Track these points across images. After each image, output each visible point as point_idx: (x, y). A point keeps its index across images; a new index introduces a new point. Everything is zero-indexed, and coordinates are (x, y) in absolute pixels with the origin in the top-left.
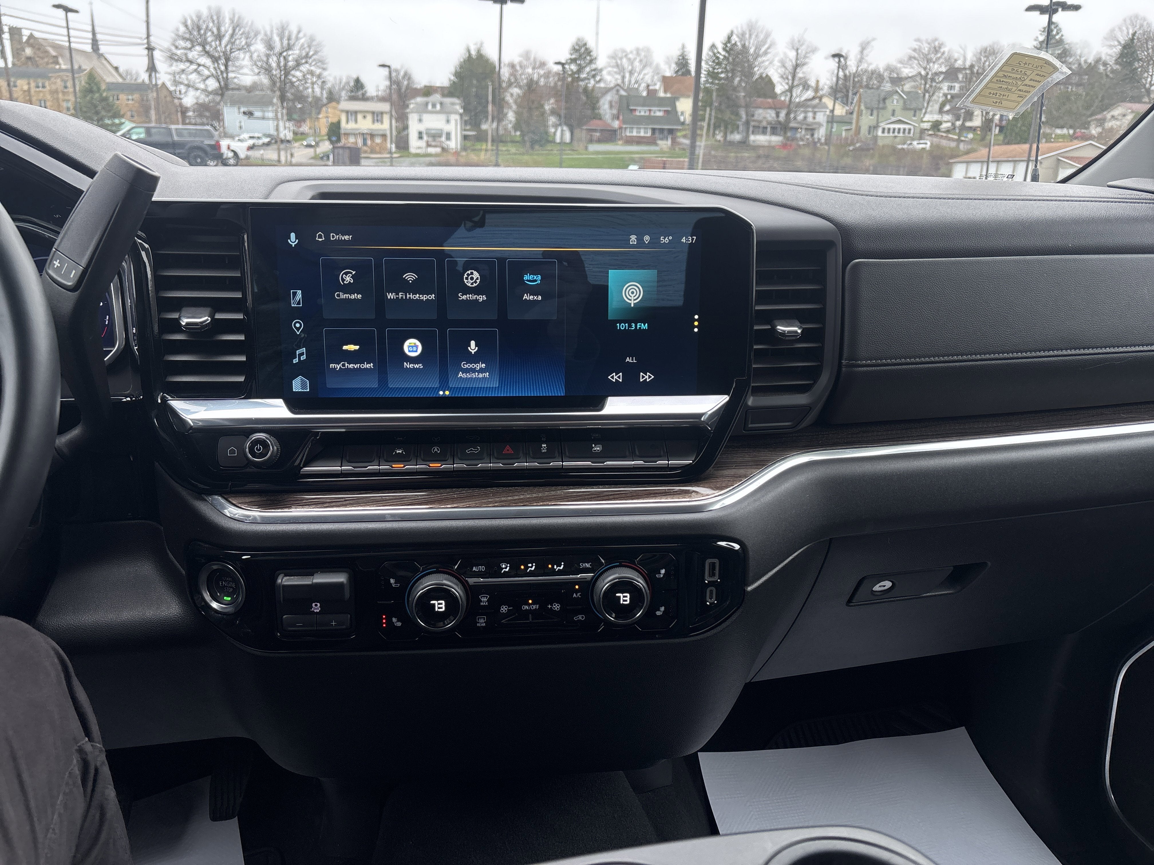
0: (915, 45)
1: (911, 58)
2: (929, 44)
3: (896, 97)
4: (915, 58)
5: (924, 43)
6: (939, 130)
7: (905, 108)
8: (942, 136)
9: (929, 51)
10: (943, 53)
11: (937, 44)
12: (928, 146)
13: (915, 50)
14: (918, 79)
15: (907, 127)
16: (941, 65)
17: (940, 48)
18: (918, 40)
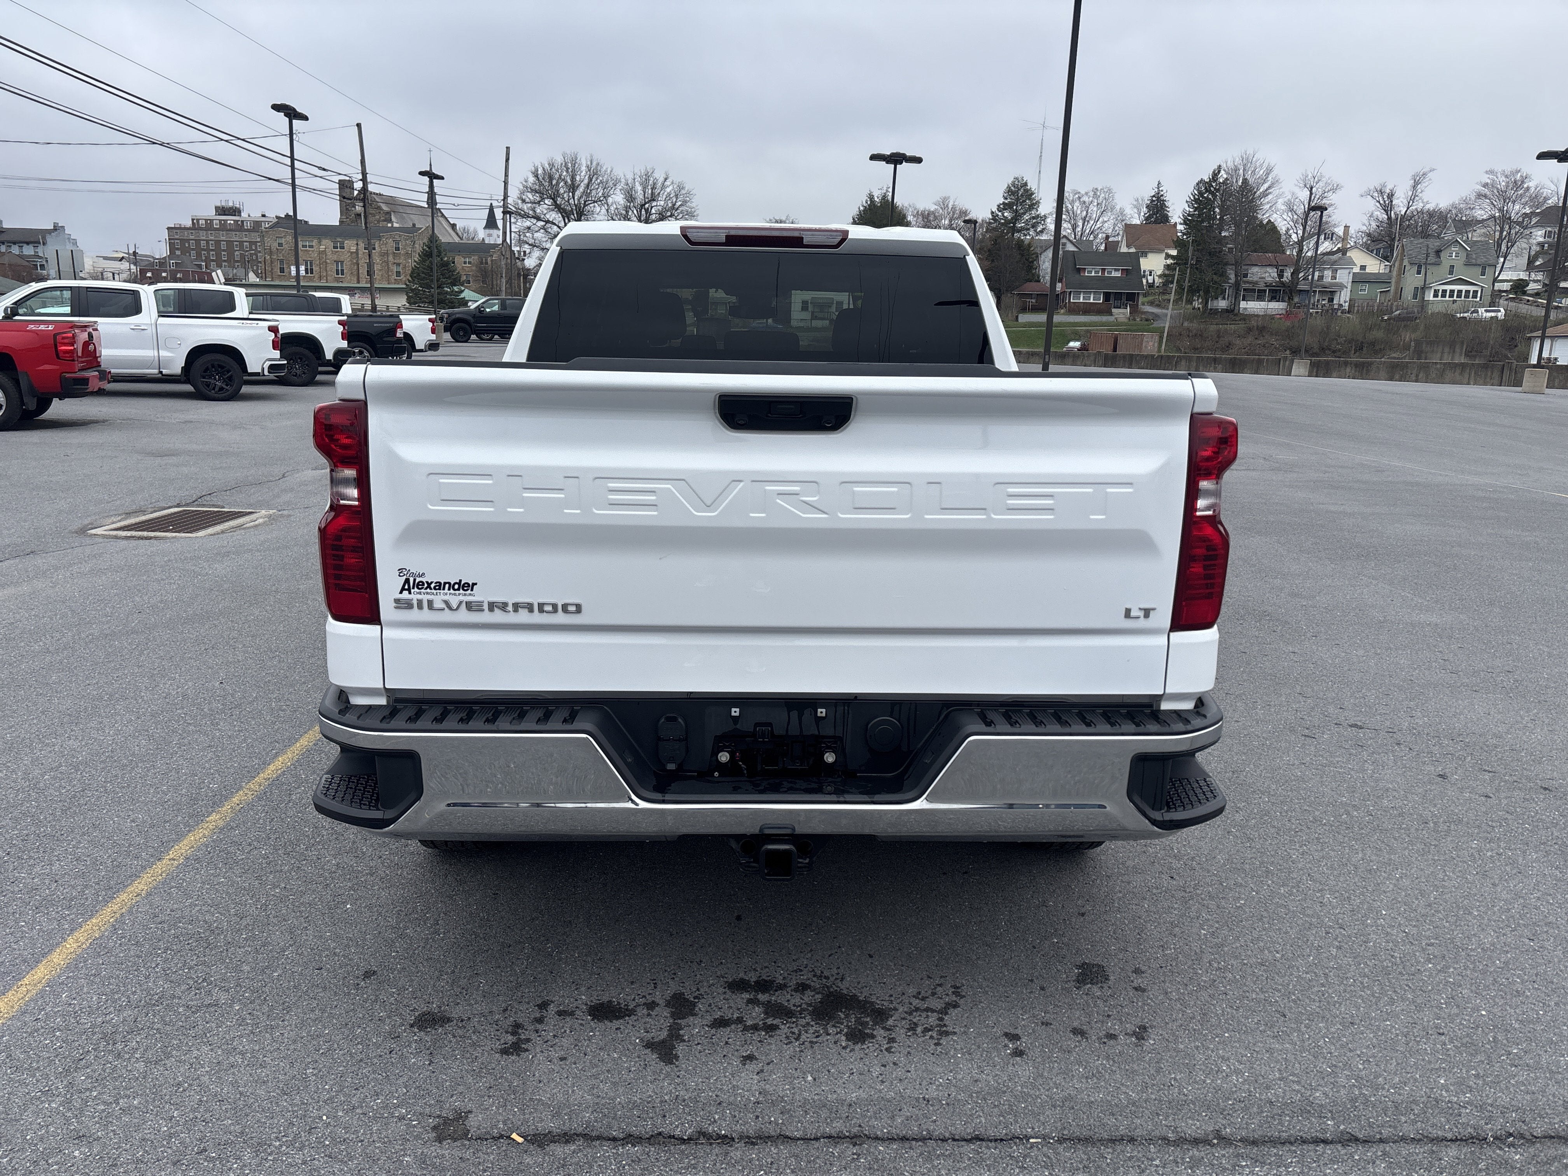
0: (1486, 179)
1: (1480, 196)
2: (1506, 177)
3: (1455, 249)
4: (1485, 196)
5: (1499, 175)
6: (1524, 293)
7: (1468, 264)
8: (1528, 301)
9: (1507, 186)
10: (1528, 189)
11: (1518, 177)
12: (1501, 315)
13: (1485, 185)
14: (1491, 223)
15: (1471, 288)
16: (1525, 204)
17: (1523, 182)
18: (1491, 172)
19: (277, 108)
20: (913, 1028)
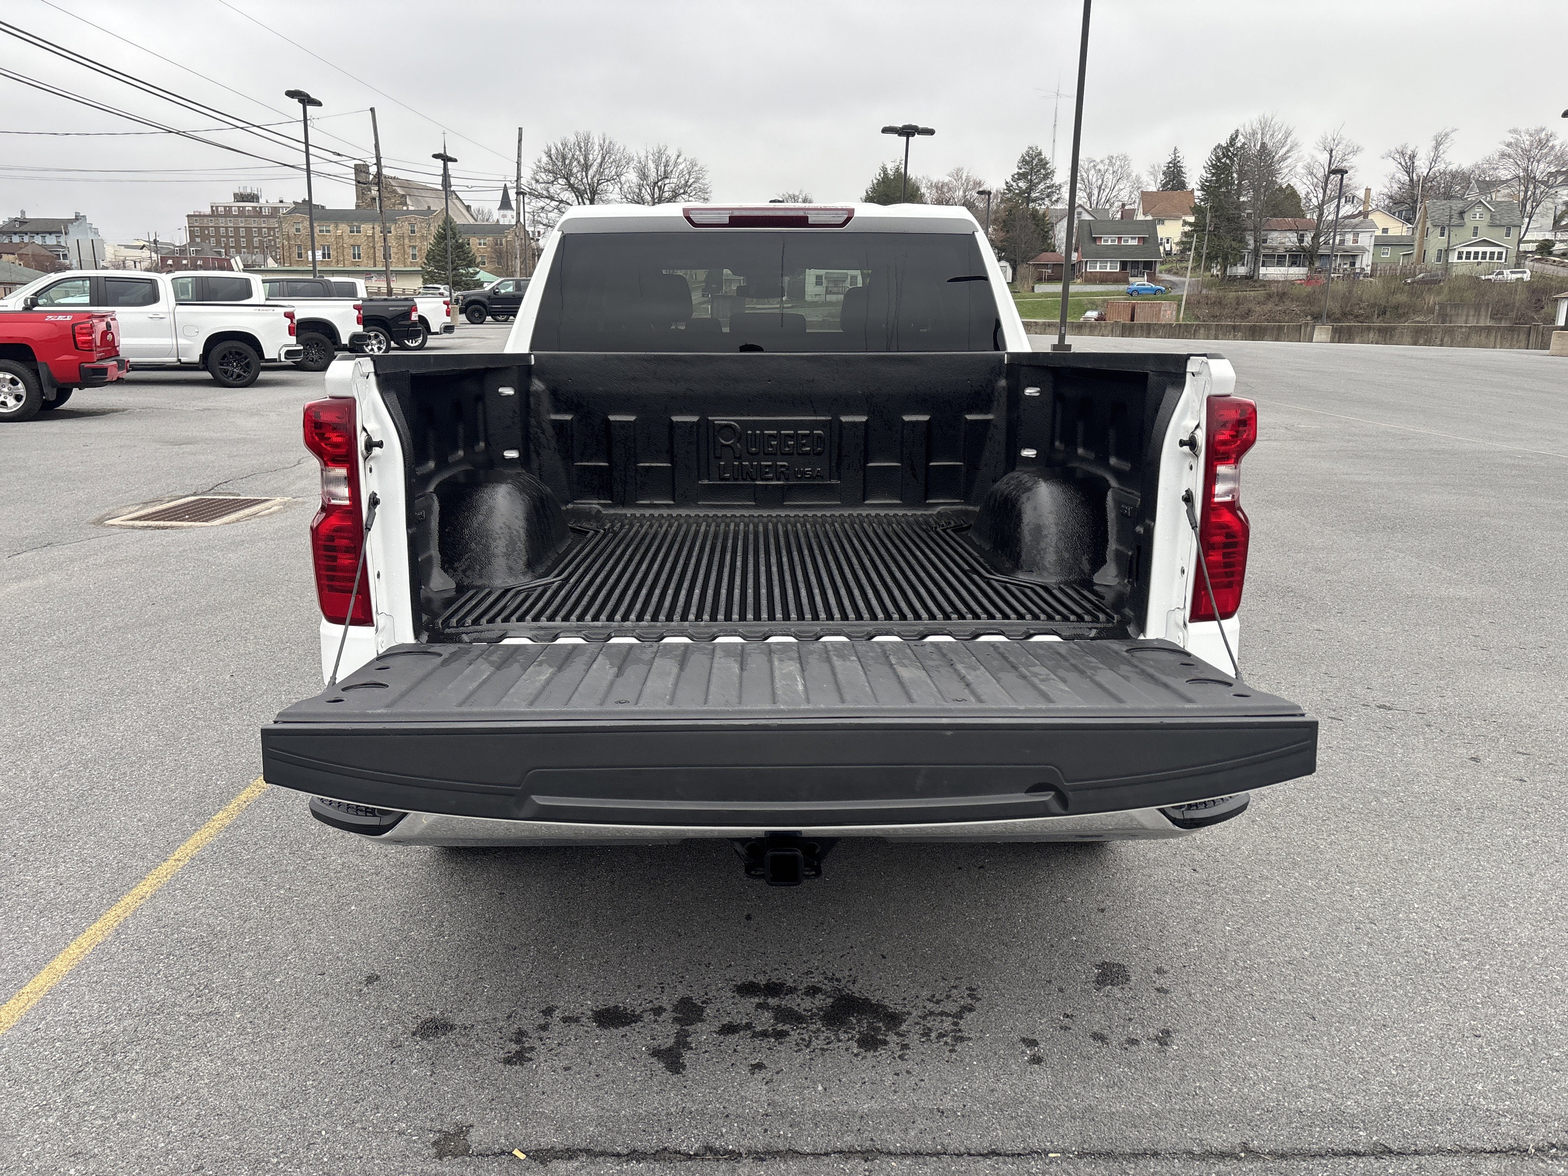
0: (1510, 138)
1: (1503, 155)
2: (1531, 135)
3: (1478, 210)
4: (1509, 156)
5: (1523, 134)
6: (1550, 253)
7: (1493, 225)
8: (1554, 261)
9: (1531, 145)
10: (1553, 147)
11: (1543, 136)
12: (1527, 277)
13: (1509, 145)
14: (1515, 183)
15: (1496, 250)
16: (1550, 163)
17: (1548, 140)
18: (1515, 131)
19: (291, 94)
20: (926, 1033)
